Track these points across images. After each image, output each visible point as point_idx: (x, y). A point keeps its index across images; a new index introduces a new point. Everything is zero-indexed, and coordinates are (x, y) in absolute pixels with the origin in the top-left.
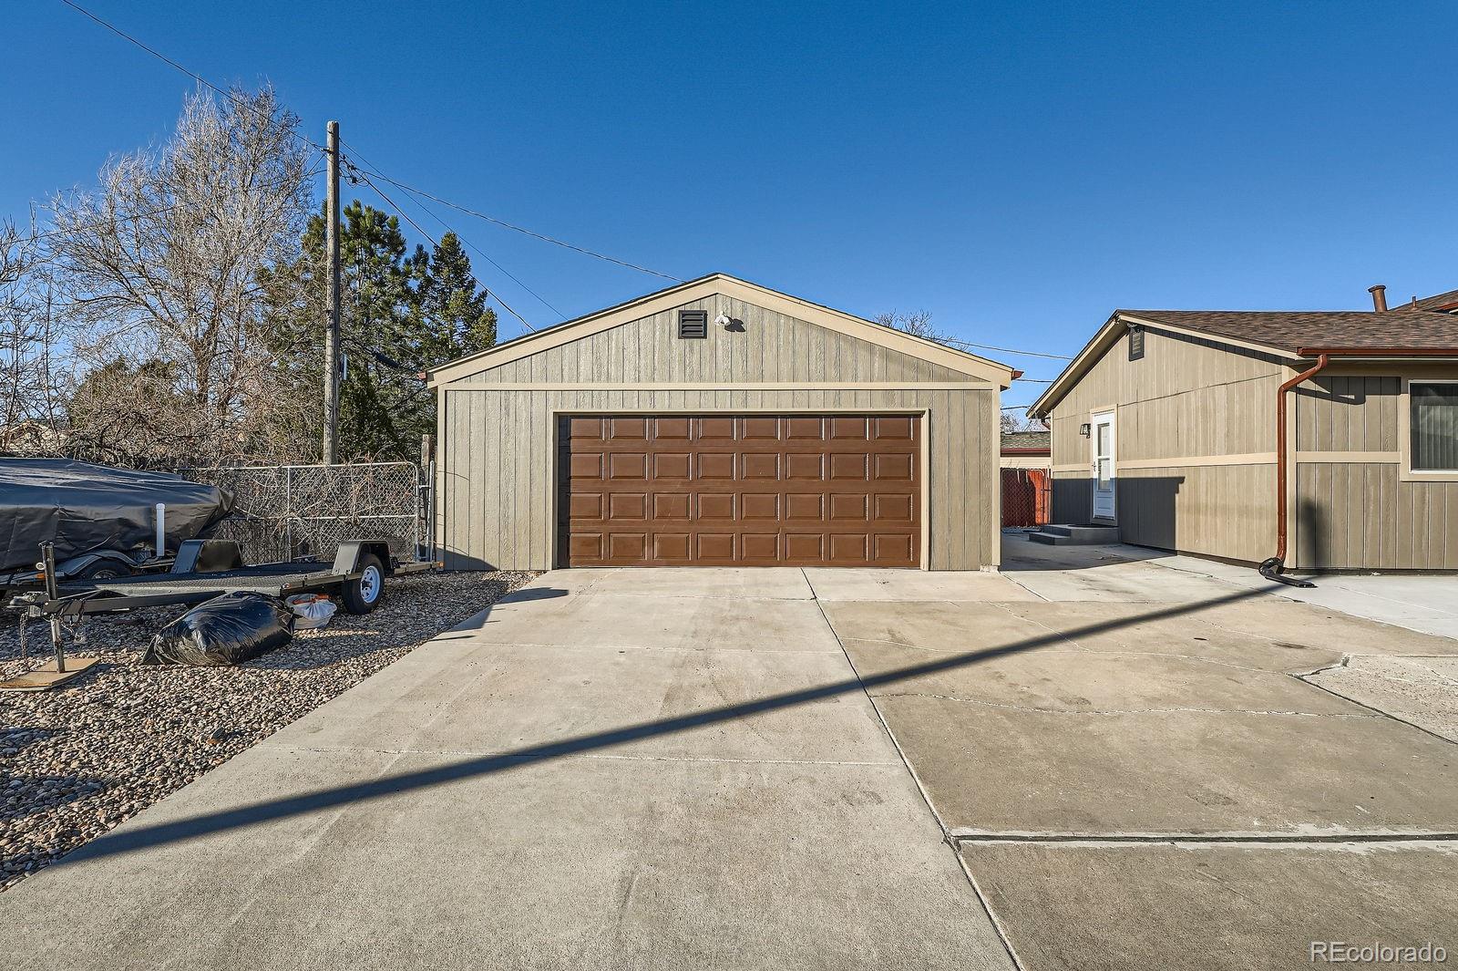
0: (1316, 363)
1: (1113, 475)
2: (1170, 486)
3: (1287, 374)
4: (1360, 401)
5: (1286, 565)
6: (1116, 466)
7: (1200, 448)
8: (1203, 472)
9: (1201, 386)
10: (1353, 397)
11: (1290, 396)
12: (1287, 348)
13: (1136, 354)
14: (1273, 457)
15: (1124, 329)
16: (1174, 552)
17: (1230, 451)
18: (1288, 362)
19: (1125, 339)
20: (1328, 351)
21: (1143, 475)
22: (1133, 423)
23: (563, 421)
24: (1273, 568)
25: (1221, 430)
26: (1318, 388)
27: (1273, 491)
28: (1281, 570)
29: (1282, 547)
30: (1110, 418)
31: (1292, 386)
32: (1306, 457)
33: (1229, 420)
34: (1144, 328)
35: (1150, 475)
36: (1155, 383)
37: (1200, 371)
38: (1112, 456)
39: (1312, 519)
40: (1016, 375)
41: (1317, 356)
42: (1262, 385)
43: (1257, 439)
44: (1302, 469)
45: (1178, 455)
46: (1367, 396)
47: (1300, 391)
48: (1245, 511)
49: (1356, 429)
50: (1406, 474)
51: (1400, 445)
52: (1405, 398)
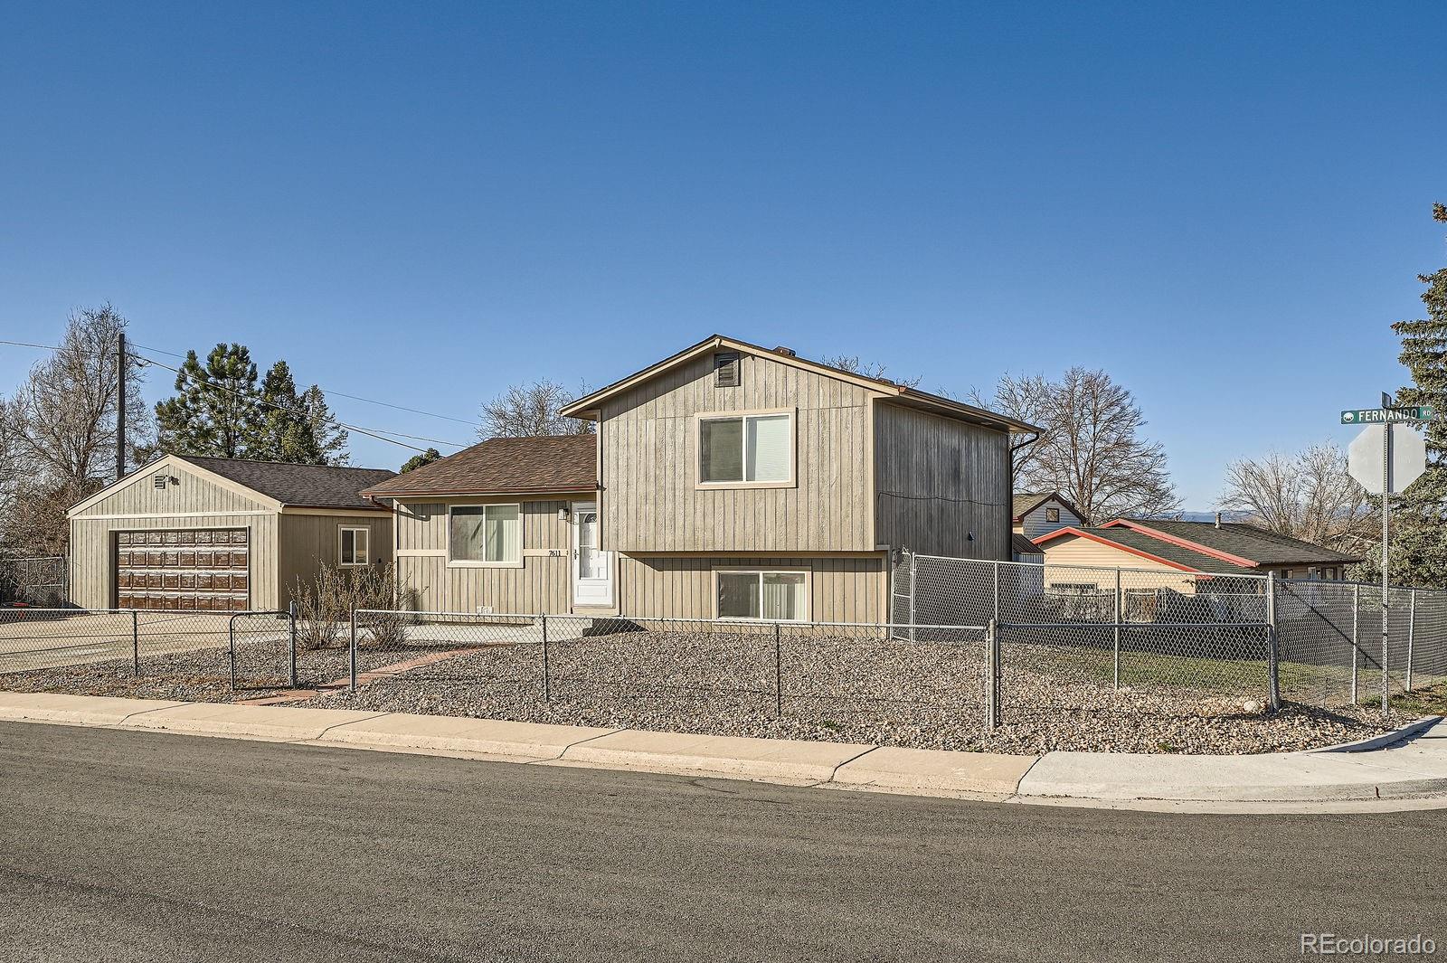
26: (409, 512)
46: (431, 516)
47: (400, 513)
49: (425, 537)
50: (450, 563)
51: (446, 546)
52: (448, 516)
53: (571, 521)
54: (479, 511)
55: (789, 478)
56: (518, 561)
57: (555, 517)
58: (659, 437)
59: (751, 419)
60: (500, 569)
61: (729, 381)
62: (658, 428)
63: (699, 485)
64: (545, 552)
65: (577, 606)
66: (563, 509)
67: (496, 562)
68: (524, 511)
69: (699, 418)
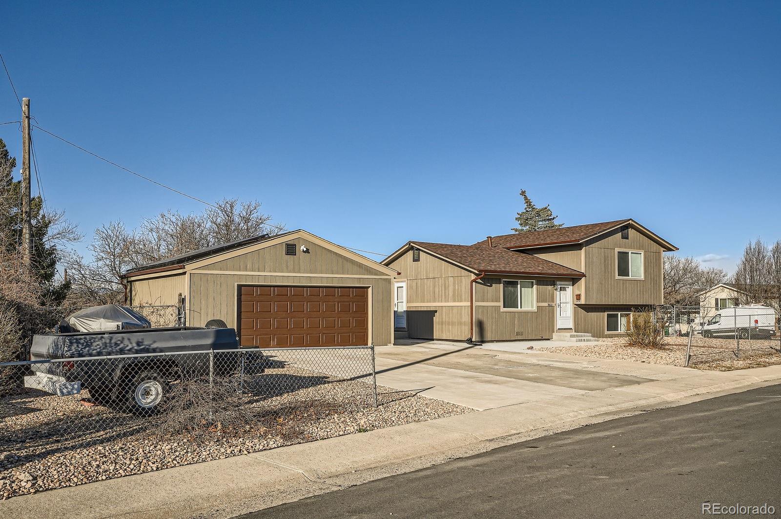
0: (482, 274)
1: (405, 309)
2: (430, 314)
3: (473, 277)
4: (491, 286)
5: (473, 340)
6: (406, 305)
7: (443, 299)
8: (444, 308)
9: (443, 276)
10: (489, 284)
11: (474, 283)
12: (475, 269)
13: (416, 259)
14: (469, 304)
15: (412, 248)
16: (433, 340)
17: (454, 301)
18: (473, 273)
19: (411, 252)
20: (486, 271)
21: (419, 309)
22: (414, 288)
23: (240, 287)
24: (469, 341)
25: (451, 294)
26: (481, 281)
27: (469, 316)
28: (472, 341)
29: (472, 334)
30: (404, 285)
31: (474, 281)
32: (478, 304)
33: (454, 290)
34: (420, 250)
35: (422, 309)
36: (425, 272)
37: (443, 270)
38: (405, 300)
39: (481, 325)
40: (399, 274)
41: (483, 272)
42: (465, 278)
43: (463, 297)
44: (477, 308)
45: (434, 301)
46: (493, 285)
47: (476, 282)
48: (460, 323)
49: (490, 295)
50: (503, 309)
51: (501, 301)
52: (502, 285)
53: (556, 290)
54: (517, 283)
55: (642, 277)
56: (535, 309)
57: (550, 287)
58: (605, 256)
59: (631, 253)
60: (527, 313)
61: (626, 237)
62: (604, 253)
63: (617, 277)
64: (546, 304)
65: (559, 329)
66: (554, 284)
67: (524, 309)
68: (537, 284)
69: (617, 250)
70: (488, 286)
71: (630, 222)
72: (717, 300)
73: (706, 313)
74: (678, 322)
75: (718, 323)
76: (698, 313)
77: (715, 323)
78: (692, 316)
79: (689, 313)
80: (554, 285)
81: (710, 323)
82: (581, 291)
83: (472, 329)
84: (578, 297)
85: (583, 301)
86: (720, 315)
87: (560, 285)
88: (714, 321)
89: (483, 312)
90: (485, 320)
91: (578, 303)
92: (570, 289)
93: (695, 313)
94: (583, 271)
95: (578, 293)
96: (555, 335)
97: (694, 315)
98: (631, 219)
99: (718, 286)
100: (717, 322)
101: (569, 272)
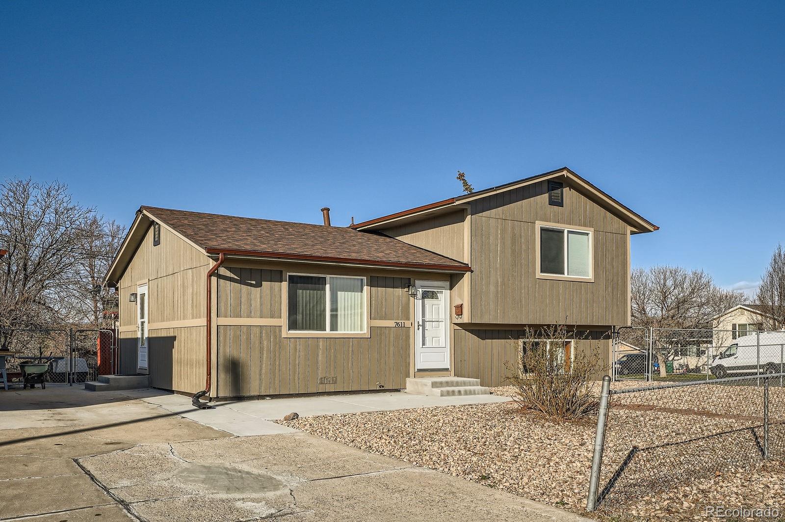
1: (146, 335)
3: (211, 265)
4: (258, 285)
5: (211, 395)
6: (148, 327)
7: (181, 314)
8: (183, 331)
10: (254, 282)
11: (214, 279)
12: (202, 247)
13: (157, 241)
14: (203, 321)
16: (171, 392)
17: (193, 316)
19: (152, 228)
20: (227, 251)
21: (160, 334)
25: (190, 303)
26: (232, 276)
30: (146, 290)
31: (215, 273)
32: (223, 321)
36: (164, 264)
38: (147, 319)
41: (219, 254)
42: (204, 270)
43: (202, 308)
44: (221, 330)
45: (173, 318)
46: (263, 282)
47: (219, 277)
49: (256, 303)
50: (286, 333)
51: (282, 315)
52: (285, 285)
53: (414, 295)
54: (323, 281)
55: (590, 276)
56: (365, 331)
57: (399, 292)
58: (514, 235)
59: (569, 232)
60: (346, 339)
61: (557, 202)
62: (513, 228)
63: (539, 275)
64: (391, 323)
65: (419, 370)
66: (408, 284)
67: (341, 332)
68: (371, 284)
69: (539, 224)
70: (251, 285)
71: (565, 173)
72: (734, 326)
73: (720, 343)
74: (684, 354)
75: (735, 356)
76: (711, 342)
77: (730, 355)
78: (703, 347)
79: (698, 343)
80: (409, 287)
81: (722, 356)
82: (463, 300)
83: (209, 374)
84: (459, 310)
85: (466, 318)
86: (737, 344)
87: (422, 287)
88: (728, 353)
89: (237, 338)
90: (242, 355)
91: (459, 321)
92: (444, 296)
93: (706, 342)
94: (466, 260)
95: (458, 302)
96: (410, 383)
97: (705, 345)
98: (565, 168)
99: (735, 308)
100: (733, 355)
101: (435, 261)
